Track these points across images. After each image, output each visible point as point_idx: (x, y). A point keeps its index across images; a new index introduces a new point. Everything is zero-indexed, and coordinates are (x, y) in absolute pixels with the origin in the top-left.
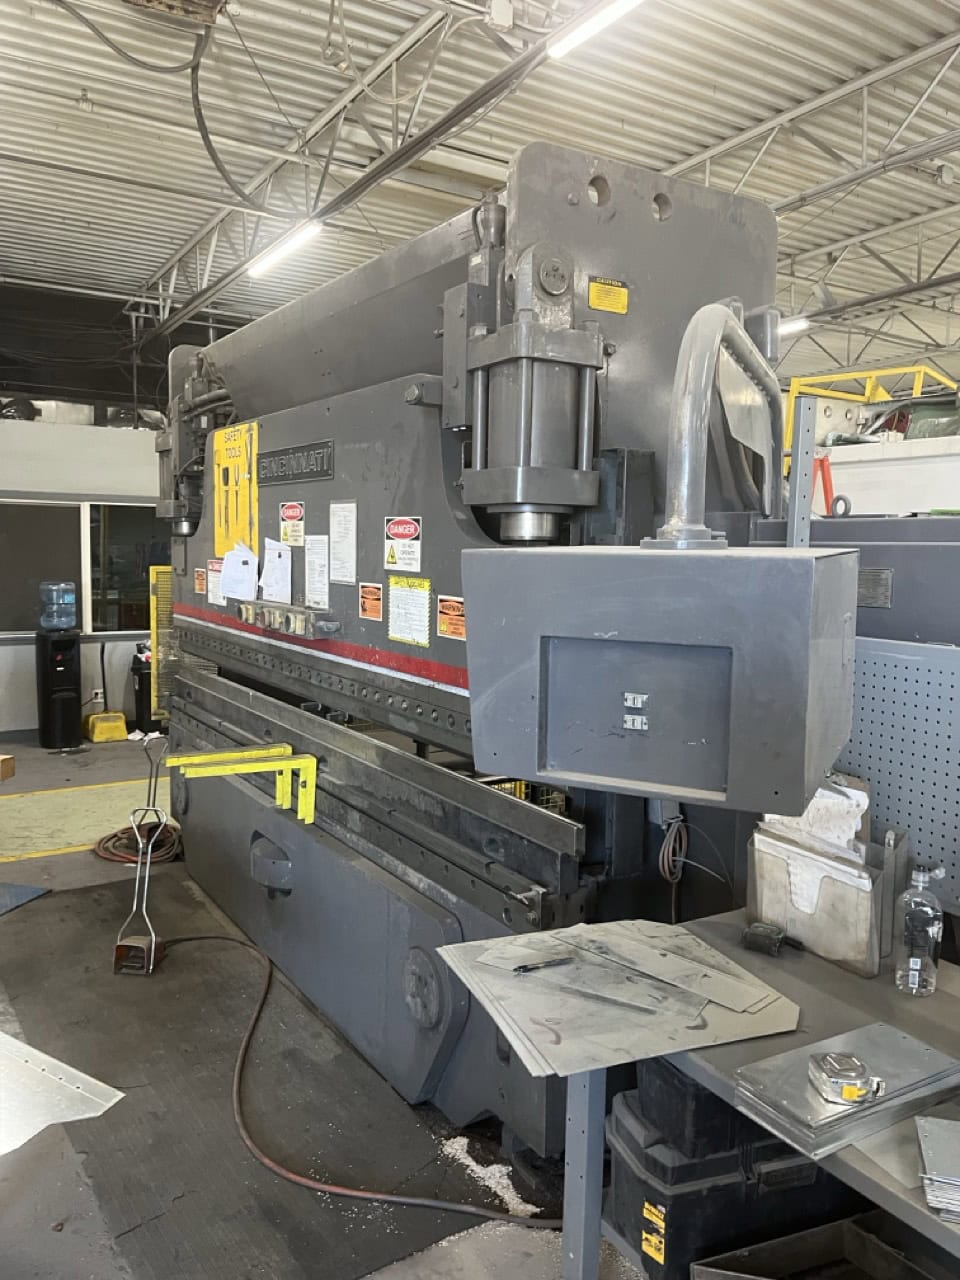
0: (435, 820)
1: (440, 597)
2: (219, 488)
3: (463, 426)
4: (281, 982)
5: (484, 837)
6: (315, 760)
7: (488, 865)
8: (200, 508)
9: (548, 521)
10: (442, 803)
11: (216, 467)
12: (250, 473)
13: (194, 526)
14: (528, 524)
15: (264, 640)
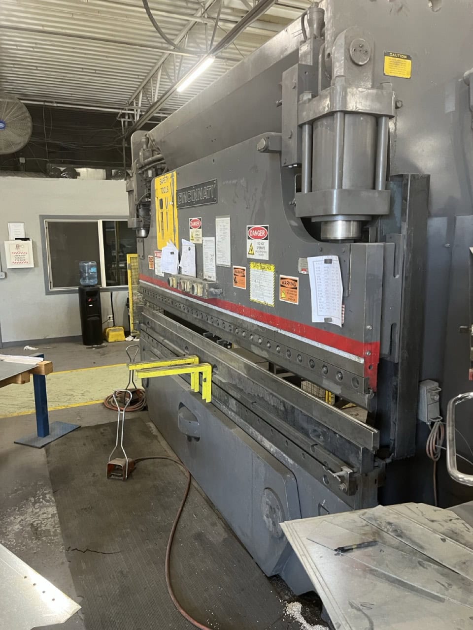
0: (279, 412)
1: (281, 276)
2: (158, 211)
3: (295, 164)
4: (195, 488)
5: (310, 428)
6: (210, 367)
7: (313, 446)
8: (150, 222)
9: (353, 226)
10: (284, 402)
11: (156, 198)
12: (173, 201)
13: (147, 232)
14: (340, 229)
15: (183, 296)
